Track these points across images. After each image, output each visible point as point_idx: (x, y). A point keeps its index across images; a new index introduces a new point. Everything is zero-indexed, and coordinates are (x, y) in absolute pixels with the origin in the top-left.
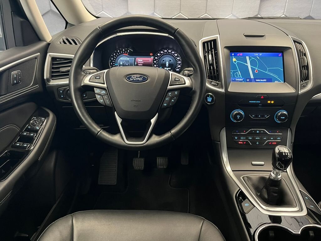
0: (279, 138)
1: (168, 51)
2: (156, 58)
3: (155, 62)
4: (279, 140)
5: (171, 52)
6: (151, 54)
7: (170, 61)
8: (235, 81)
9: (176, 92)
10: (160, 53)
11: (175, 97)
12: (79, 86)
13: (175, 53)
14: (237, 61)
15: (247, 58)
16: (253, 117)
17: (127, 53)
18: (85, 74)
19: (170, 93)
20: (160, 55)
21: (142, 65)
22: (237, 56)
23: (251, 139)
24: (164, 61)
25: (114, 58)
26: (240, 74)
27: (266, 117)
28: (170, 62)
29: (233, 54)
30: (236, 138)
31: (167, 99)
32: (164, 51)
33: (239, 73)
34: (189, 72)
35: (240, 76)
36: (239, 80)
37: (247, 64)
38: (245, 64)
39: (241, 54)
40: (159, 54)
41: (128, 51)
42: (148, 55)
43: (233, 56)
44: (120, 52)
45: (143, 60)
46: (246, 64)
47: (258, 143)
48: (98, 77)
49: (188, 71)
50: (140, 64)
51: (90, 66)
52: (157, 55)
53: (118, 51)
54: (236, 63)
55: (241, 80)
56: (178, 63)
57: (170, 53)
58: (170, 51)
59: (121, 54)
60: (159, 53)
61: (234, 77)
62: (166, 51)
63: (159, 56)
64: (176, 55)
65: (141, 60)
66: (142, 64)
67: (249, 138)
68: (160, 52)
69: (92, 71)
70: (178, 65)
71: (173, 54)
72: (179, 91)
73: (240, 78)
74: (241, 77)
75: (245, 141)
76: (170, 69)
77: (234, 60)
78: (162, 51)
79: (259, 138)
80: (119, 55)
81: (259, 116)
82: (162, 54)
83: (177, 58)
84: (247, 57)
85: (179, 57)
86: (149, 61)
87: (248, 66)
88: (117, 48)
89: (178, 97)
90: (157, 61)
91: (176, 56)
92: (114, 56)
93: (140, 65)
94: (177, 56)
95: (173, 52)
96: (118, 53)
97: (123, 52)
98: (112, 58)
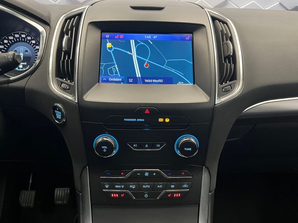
0: (185, 186)
1: (20, 36)
2: (2, 47)
4: (185, 188)
5: (26, 37)
7: (27, 51)
8: (107, 81)
10: (8, 39)
13: (32, 40)
14: (114, 48)
15: (132, 42)
16: (135, 148)
20: (8, 42)
22: (114, 38)
23: (134, 187)
26: (118, 71)
27: (159, 148)
28: (27, 53)
29: (108, 36)
30: (107, 187)
32: (14, 37)
33: (116, 67)
35: (116, 73)
36: (115, 80)
37: (131, 52)
38: (128, 52)
39: (122, 36)
40: (6, 41)
43: (107, 38)
46: (129, 53)
47: (146, 196)
52: (3, 42)
54: (111, 51)
55: (118, 80)
56: (37, 55)
57: (24, 38)
58: (23, 36)
60: (6, 39)
61: (106, 74)
62: (17, 36)
63: (6, 44)
64: (34, 42)
67: (131, 186)
71: (30, 40)
73: (117, 77)
74: (119, 74)
75: (122, 193)
76: (26, 63)
77: (109, 45)
78: (11, 36)
79: (149, 186)
81: (147, 146)
82: (11, 40)
83: (35, 48)
84: (131, 41)
91: (34, 44)
94: (36, 44)
95: (29, 38)
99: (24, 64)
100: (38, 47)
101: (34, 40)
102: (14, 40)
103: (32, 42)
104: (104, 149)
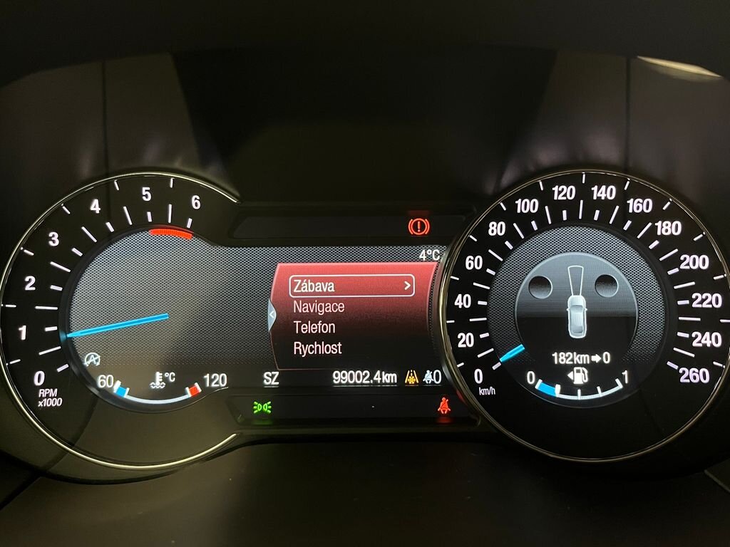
1: (584, 192)
2: (473, 263)
3: (462, 301)
5: (622, 198)
6: (419, 225)
10: (510, 216)
13: (657, 215)
17: (179, 223)
20: (511, 234)
21: (329, 328)
24: (540, 282)
25: (46, 277)
28: (607, 294)
32: (544, 198)
40: (496, 229)
41: (195, 202)
42: (401, 240)
44: (110, 210)
45: (341, 286)
50: (314, 318)
52: (481, 230)
53: (95, 206)
56: (689, 310)
57: (606, 206)
58: (604, 193)
59: (120, 232)
60: (497, 216)
62: (564, 192)
63: (497, 242)
64: (669, 228)
65: (320, 287)
66: (327, 318)
68: (512, 208)
70: (689, 327)
71: (640, 219)
76: (607, 358)
78: (529, 194)
82: (525, 219)
83: (676, 261)
85: (698, 249)
86: (398, 285)
88: (86, 167)
90: (477, 294)
91: (668, 242)
92: (44, 252)
93: (308, 328)
94: (684, 244)
95: (637, 205)
96: (95, 223)
97: (138, 208)
98: (30, 283)
99: (596, 358)
100: (700, 262)
101: (670, 216)
102: (540, 214)
103: (654, 228)
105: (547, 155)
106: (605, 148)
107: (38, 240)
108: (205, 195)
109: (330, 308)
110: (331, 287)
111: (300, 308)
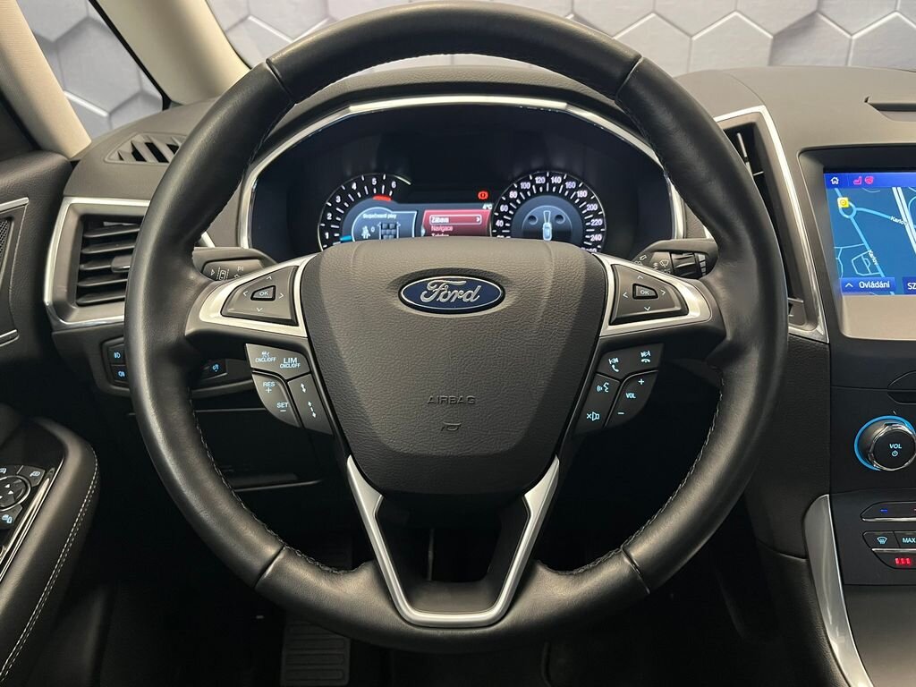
1: (548, 180)
2: (504, 208)
3: (499, 223)
5: (564, 182)
6: (483, 195)
7: (559, 217)
8: (856, 289)
9: (643, 354)
10: (519, 190)
11: (639, 378)
12: (171, 336)
13: (577, 189)
14: (855, 210)
15: (898, 193)
17: (386, 194)
18: (203, 280)
19: (616, 360)
20: (519, 197)
22: (852, 185)
24: (532, 218)
25: (336, 214)
26: (876, 264)
28: (559, 222)
29: (835, 180)
30: (882, 542)
31: (599, 388)
32: (533, 182)
33: (871, 256)
34: (674, 256)
35: (874, 269)
36: (873, 285)
37: (900, 217)
38: (892, 218)
39: (870, 178)
40: (513, 195)
41: (394, 185)
42: (474, 200)
43: (836, 186)
44: (360, 189)
45: (451, 220)
46: (896, 220)
48: (264, 294)
49: (672, 252)
50: (440, 232)
51: (237, 244)
52: (507, 195)
53: (354, 186)
54: (851, 217)
55: (882, 285)
56: (590, 227)
57: (558, 186)
58: (557, 180)
59: (364, 196)
60: (514, 189)
61: (849, 272)
62: (540, 180)
63: (514, 201)
64: (582, 194)
65: (442, 220)
68: (519, 186)
69: (240, 265)
70: (590, 233)
71: (572, 191)
72: (659, 348)
73: (876, 278)
74: (881, 272)
77: (843, 202)
78: (527, 180)
80: (357, 200)
82: (525, 191)
83: (585, 207)
84: (894, 189)
85: (594, 201)
86: (474, 219)
87: (903, 226)
88: (349, 173)
89: (653, 379)
90: (505, 221)
91: (582, 200)
92: (335, 204)
94: (588, 200)
95: (569, 185)
96: (354, 193)
97: (371, 187)
98: (330, 215)
100: (594, 207)
101: (583, 188)
102: (531, 189)
103: (576, 195)
104: (894, 449)
105: (535, 165)
106: (559, 163)
107: (333, 200)
108: (398, 182)
109: (446, 229)
110: (447, 220)
111: (434, 229)
